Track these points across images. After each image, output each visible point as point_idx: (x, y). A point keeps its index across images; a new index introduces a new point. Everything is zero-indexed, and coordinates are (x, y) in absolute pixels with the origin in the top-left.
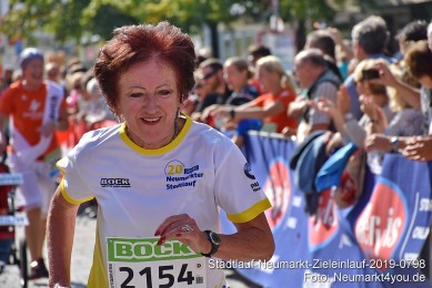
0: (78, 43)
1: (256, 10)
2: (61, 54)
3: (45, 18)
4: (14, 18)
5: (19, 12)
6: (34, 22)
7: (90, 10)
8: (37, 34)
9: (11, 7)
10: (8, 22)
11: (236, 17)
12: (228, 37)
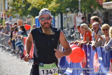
1: (73, 10)
6: (15, 12)
7: (30, 9)
9: (8, 8)
11: (67, 12)
12: (65, 16)
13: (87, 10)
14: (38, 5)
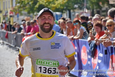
0: (34, 15)
1: (81, 6)
2: (29, 17)
3: (25, 8)
4: (16, 8)
5: (18, 6)
6: (22, 9)
7: (37, 6)
8: (23, 12)
9: (16, 5)
10: (15, 9)
11: (75, 8)
12: (73, 14)
13: (96, 6)
14: (45, 1)
